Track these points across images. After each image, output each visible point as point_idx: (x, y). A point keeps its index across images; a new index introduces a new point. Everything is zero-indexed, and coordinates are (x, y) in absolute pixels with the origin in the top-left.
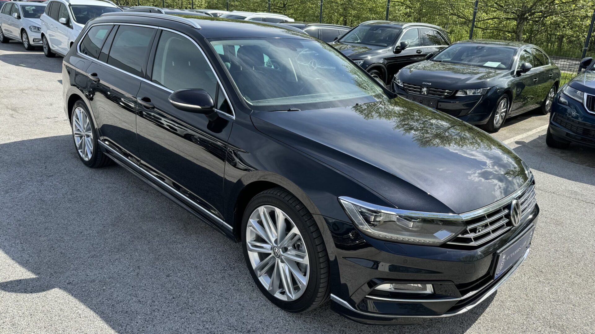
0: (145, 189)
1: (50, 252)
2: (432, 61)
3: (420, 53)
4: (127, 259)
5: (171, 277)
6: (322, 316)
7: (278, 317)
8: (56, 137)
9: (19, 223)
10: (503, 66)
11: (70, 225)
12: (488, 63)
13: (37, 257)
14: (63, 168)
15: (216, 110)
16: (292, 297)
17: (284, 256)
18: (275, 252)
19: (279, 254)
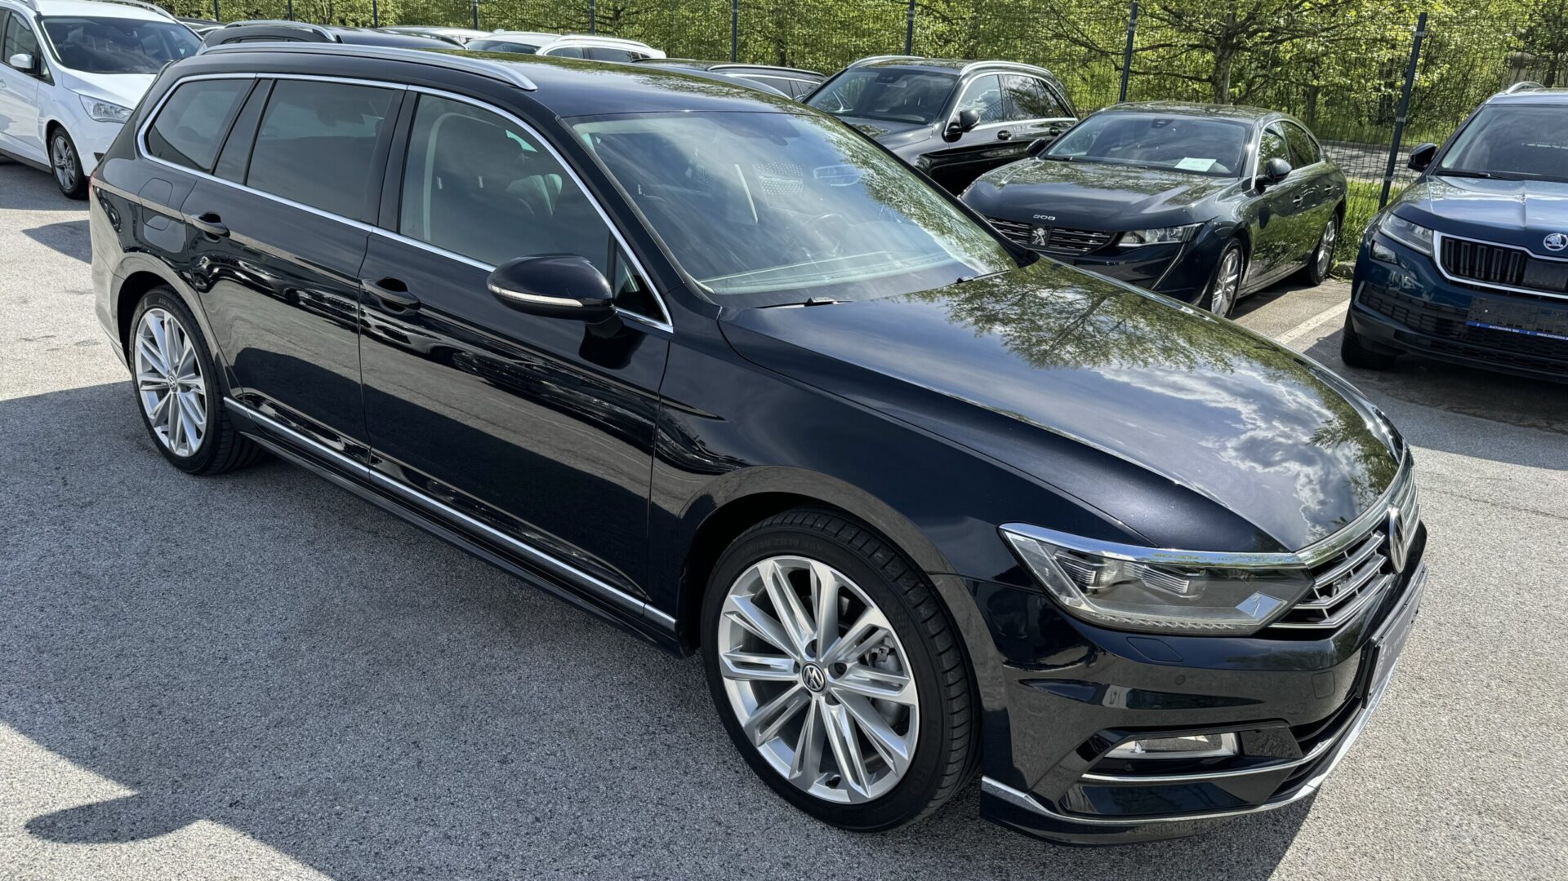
0: (367, 528)
1: (152, 719)
2: (1046, 159)
3: (1006, 138)
4: (378, 722)
5: (513, 765)
6: (937, 836)
7: (826, 847)
8: (68, 392)
9: (34, 642)
10: (1223, 169)
11: (185, 641)
12: (1186, 162)
13: (119, 736)
14: (115, 480)
15: (618, 310)
16: (864, 794)
17: (836, 686)
18: (809, 678)
19: (822, 683)
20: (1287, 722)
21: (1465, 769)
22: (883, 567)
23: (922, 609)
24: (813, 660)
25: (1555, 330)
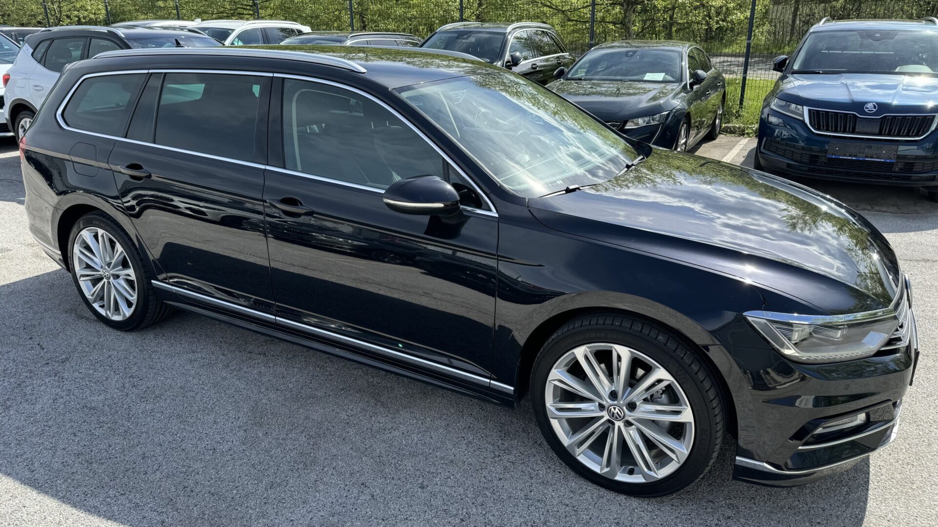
0: (256, 351)
1: (189, 496)
2: (567, 80)
3: (536, 68)
4: (333, 475)
5: (429, 488)
7: (634, 509)
9: (82, 458)
11: (182, 441)
12: (648, 76)
13: (174, 511)
14: (74, 342)
15: (461, 206)
16: (656, 476)
17: (630, 416)
18: (613, 413)
19: (622, 415)
20: (890, 400)
21: (931, 408)
22: (666, 344)
23: (693, 366)
24: (616, 402)
25: (875, 156)
